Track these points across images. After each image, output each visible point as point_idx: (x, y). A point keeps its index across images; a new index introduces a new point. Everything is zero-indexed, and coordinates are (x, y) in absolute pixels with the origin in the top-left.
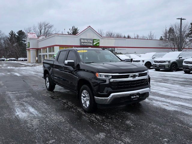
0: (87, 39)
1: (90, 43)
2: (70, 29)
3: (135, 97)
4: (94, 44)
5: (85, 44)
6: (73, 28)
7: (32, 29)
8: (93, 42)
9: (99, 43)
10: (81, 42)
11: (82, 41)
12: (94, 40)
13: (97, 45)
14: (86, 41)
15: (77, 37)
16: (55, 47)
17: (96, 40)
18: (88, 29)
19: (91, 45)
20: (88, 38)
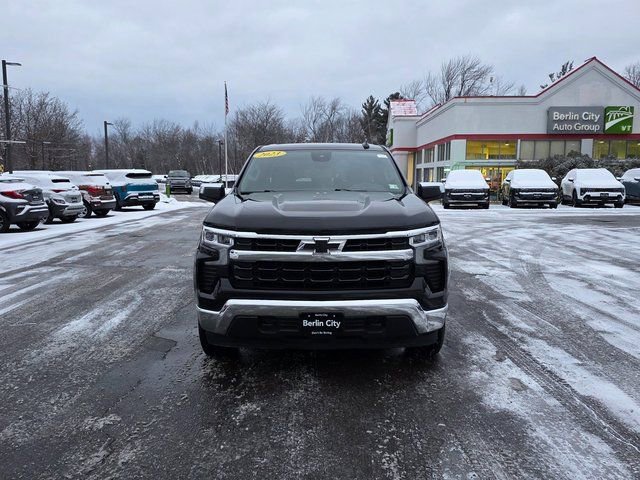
0: (578, 110)
1: (591, 122)
2: (551, 76)
3: (318, 323)
4: (608, 125)
5: (567, 127)
6: (564, 69)
7: (423, 86)
8: (605, 119)
9: (629, 121)
10: (550, 122)
11: (557, 116)
12: (607, 109)
13: (624, 129)
14: (571, 116)
15: (536, 104)
16: (454, 142)
17: (616, 108)
18: (587, 71)
19: (595, 128)
20: (581, 105)
